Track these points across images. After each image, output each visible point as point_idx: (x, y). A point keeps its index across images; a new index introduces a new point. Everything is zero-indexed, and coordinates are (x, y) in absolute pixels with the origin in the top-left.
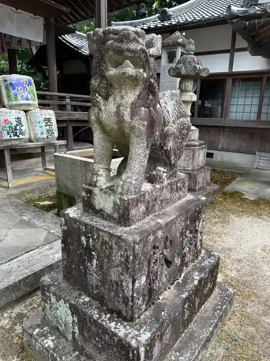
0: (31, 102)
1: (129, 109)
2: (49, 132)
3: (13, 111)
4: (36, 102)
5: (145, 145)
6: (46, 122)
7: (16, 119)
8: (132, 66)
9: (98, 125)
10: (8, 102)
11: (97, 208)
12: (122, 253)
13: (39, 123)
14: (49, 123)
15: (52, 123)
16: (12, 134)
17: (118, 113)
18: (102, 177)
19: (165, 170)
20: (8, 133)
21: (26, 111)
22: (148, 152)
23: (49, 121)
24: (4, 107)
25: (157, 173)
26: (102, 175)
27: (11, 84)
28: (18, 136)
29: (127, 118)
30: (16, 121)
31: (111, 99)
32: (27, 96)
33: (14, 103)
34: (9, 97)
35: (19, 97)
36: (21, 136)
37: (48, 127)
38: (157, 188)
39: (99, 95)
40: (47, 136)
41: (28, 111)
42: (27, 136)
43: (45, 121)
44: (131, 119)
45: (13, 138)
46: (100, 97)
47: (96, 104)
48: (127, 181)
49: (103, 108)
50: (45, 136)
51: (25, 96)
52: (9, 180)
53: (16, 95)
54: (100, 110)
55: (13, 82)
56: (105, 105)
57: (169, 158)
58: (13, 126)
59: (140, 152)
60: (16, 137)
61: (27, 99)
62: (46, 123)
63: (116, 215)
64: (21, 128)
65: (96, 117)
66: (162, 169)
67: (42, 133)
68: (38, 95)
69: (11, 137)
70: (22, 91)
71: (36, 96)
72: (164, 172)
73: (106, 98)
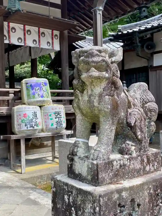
0: (45, 99)
1: (97, 98)
2: (58, 123)
3: (31, 107)
4: (50, 99)
5: (111, 122)
6: (57, 115)
7: (32, 113)
8: (96, 71)
9: (78, 110)
10: (28, 100)
11: (77, 172)
12: (91, 205)
13: (50, 116)
14: (59, 116)
15: (61, 116)
16: (29, 126)
17: (90, 101)
18: (81, 149)
19: (133, 144)
20: (26, 126)
21: (40, 107)
22: (114, 128)
23: (59, 114)
24: (24, 104)
25: (126, 146)
26: (81, 147)
27: (31, 86)
28: (33, 127)
29: (96, 104)
30: (33, 115)
31: (85, 92)
32: (43, 94)
33: (32, 100)
34: (28, 95)
35: (36, 95)
36: (36, 128)
37: (57, 119)
38: (125, 158)
39: (78, 90)
40: (57, 127)
41: (42, 106)
42: (40, 127)
43: (55, 114)
44: (99, 104)
45: (29, 129)
46: (78, 92)
47: (77, 97)
48: (97, 149)
49: (80, 98)
50: (55, 126)
51: (41, 95)
52: (22, 167)
53: (34, 94)
54: (79, 99)
55: (33, 84)
56: (82, 96)
57: (135, 133)
58: (30, 119)
59: (106, 128)
60: (32, 128)
61: (42, 97)
62: (55, 116)
63: (89, 177)
64: (36, 120)
65: (77, 105)
66: (130, 143)
67: (52, 125)
68: (51, 93)
69: (27, 128)
70: (39, 91)
71: (50, 94)
72: (132, 145)
73: (82, 92)
